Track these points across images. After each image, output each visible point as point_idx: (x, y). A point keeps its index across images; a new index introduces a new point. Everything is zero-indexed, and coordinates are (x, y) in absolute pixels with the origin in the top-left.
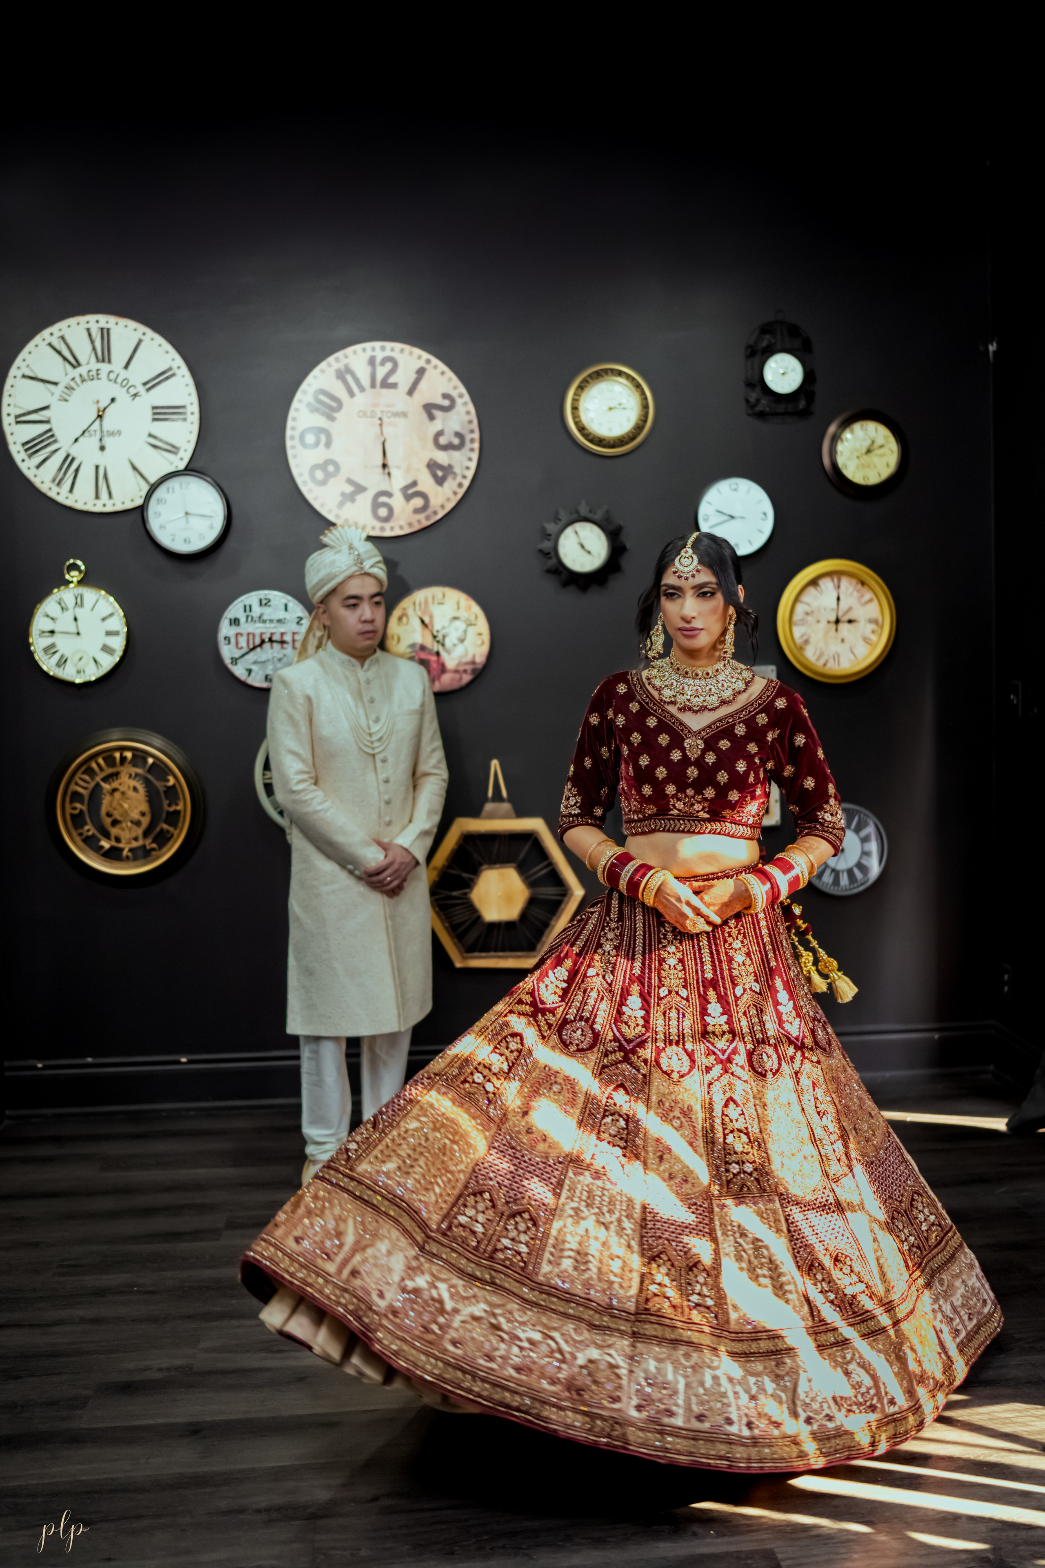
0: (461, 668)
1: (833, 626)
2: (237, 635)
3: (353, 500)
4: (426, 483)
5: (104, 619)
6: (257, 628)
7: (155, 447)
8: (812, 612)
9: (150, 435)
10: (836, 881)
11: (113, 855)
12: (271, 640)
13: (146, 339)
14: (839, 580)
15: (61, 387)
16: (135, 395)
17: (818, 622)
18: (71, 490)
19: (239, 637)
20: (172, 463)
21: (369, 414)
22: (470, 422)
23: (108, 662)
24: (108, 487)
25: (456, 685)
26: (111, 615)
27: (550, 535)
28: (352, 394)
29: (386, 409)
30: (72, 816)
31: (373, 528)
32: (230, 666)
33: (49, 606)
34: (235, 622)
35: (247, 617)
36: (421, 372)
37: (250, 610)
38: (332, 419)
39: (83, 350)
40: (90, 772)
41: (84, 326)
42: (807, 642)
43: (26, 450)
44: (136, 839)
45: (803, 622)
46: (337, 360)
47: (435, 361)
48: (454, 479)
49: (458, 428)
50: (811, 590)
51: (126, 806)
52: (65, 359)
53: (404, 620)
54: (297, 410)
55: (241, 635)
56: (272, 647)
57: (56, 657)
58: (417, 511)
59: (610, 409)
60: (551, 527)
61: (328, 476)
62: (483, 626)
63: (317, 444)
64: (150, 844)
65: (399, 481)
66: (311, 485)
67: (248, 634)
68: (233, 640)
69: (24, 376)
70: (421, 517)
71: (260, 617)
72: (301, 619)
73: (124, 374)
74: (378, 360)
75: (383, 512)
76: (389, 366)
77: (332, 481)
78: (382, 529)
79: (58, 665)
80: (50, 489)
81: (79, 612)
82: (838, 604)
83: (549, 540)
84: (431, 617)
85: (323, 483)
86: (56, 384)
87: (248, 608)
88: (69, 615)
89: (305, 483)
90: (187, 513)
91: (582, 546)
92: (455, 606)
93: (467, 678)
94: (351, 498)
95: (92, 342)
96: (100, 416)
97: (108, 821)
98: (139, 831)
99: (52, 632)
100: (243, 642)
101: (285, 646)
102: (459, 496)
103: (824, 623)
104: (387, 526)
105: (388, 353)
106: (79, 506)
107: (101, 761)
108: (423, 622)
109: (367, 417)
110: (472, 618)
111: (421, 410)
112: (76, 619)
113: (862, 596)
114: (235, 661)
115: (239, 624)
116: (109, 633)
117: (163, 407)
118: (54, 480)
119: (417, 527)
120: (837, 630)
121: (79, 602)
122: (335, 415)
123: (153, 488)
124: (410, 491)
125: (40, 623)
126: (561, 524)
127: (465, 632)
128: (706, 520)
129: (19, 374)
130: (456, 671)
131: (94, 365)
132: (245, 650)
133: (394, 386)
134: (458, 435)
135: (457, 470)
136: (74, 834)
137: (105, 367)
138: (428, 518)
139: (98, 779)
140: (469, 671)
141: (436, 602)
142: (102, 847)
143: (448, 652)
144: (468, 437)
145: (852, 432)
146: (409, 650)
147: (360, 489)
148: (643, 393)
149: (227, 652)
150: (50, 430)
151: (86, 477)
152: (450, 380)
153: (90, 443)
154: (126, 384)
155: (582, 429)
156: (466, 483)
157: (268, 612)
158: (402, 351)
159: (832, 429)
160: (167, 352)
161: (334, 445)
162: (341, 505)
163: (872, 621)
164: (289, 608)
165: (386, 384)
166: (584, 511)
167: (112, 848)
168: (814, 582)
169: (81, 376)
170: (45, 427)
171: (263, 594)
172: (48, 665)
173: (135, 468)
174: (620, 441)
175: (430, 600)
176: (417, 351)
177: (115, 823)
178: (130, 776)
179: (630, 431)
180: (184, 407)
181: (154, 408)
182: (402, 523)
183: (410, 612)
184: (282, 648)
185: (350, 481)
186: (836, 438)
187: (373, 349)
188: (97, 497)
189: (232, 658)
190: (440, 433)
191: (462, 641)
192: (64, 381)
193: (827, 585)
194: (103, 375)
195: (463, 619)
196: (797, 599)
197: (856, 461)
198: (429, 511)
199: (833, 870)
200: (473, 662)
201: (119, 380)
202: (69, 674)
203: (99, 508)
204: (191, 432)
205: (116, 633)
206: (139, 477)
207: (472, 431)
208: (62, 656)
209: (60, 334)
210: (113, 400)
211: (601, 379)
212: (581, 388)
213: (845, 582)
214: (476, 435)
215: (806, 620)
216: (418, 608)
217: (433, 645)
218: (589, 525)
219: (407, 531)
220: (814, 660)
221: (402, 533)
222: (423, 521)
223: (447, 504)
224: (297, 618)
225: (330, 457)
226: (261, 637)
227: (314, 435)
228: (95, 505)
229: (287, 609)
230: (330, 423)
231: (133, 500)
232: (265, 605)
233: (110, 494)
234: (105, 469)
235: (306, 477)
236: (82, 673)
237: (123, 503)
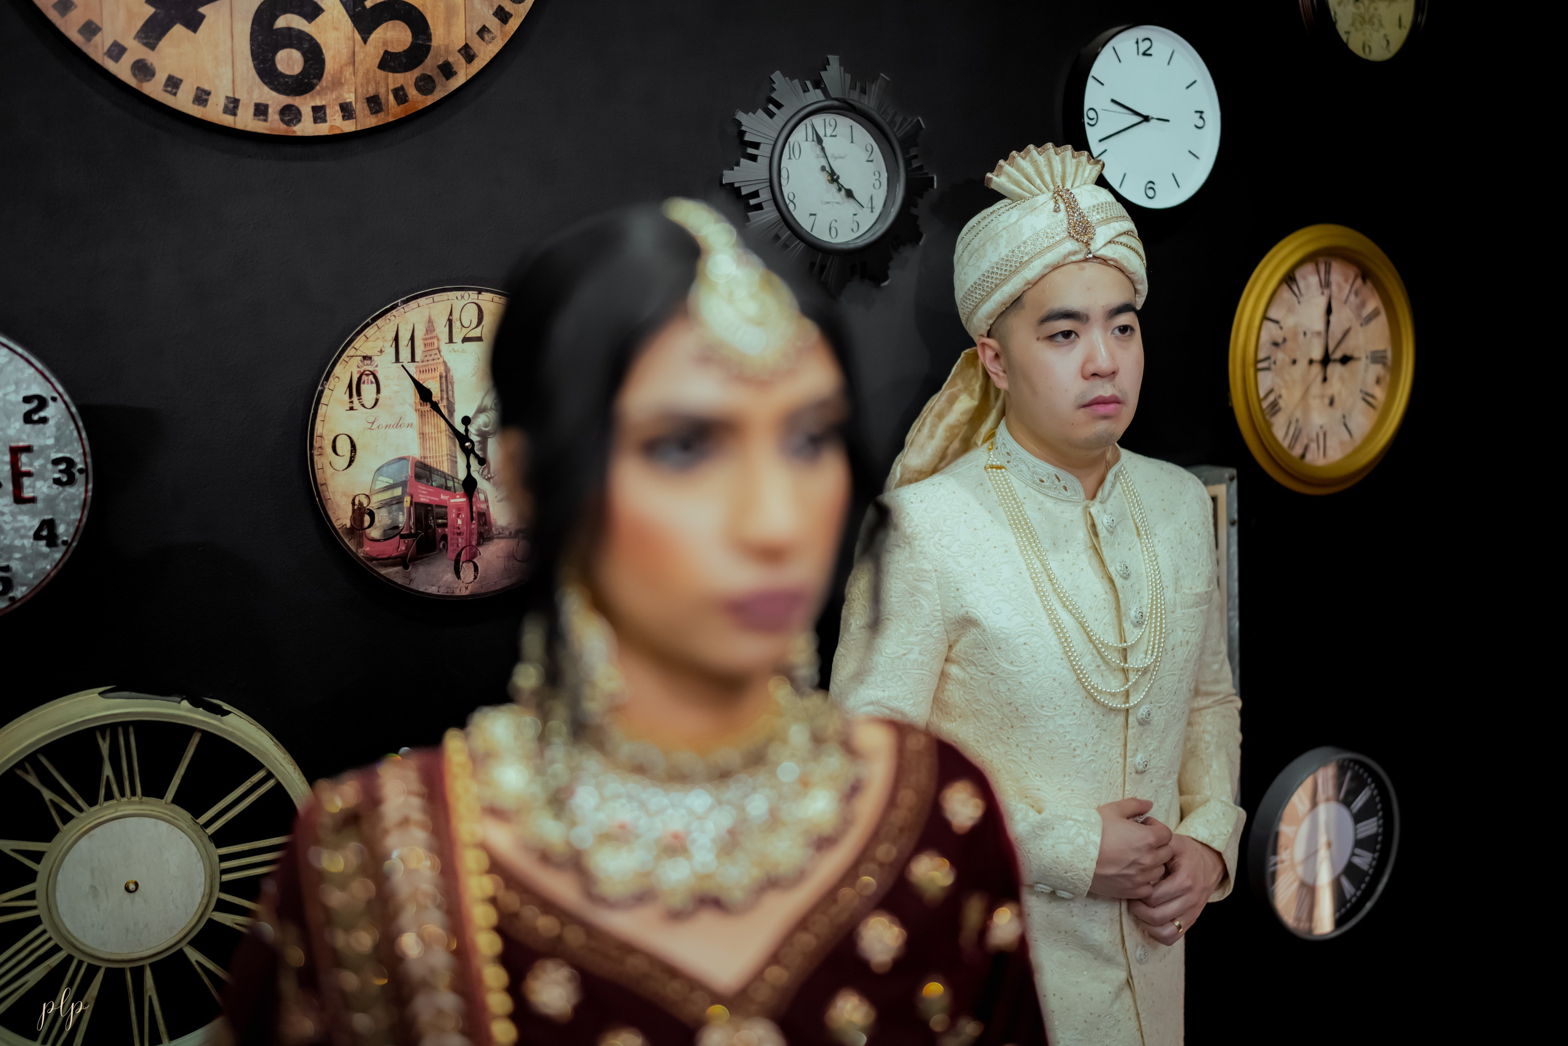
1: (1316, 369)
3: (192, 22)
8: (1285, 340)
14: (1328, 270)
17: (1295, 363)
27: (757, 146)
31: (261, 110)
42: (1276, 407)
45: (1269, 364)
50: (1287, 294)
53: (368, 390)
58: (390, 62)
60: (757, 125)
70: (407, 79)
72: (42, 403)
75: (289, 61)
78: (290, 114)
82: (1328, 323)
83: (755, 158)
84: (446, 379)
91: (833, 178)
102: (514, 24)
103: (1303, 363)
104: (305, 104)
108: (424, 394)
113: (1363, 305)
119: (393, 111)
120: (1325, 379)
126: (781, 116)
128: (1097, 121)
138: (425, 85)
141: (458, 337)
146: (383, 481)
162: (152, 33)
163: (1376, 358)
168: (1289, 277)
175: (442, 331)
182: (350, 96)
183: (385, 367)
193: (1309, 279)
196: (1262, 316)
198: (429, 66)
213: (1336, 273)
215: (1273, 359)
216: (405, 354)
217: (454, 463)
218: (844, 124)
219: (366, 120)
220: (1285, 444)
221: (349, 127)
222: (412, 92)
223: (476, 44)
224: (27, 400)
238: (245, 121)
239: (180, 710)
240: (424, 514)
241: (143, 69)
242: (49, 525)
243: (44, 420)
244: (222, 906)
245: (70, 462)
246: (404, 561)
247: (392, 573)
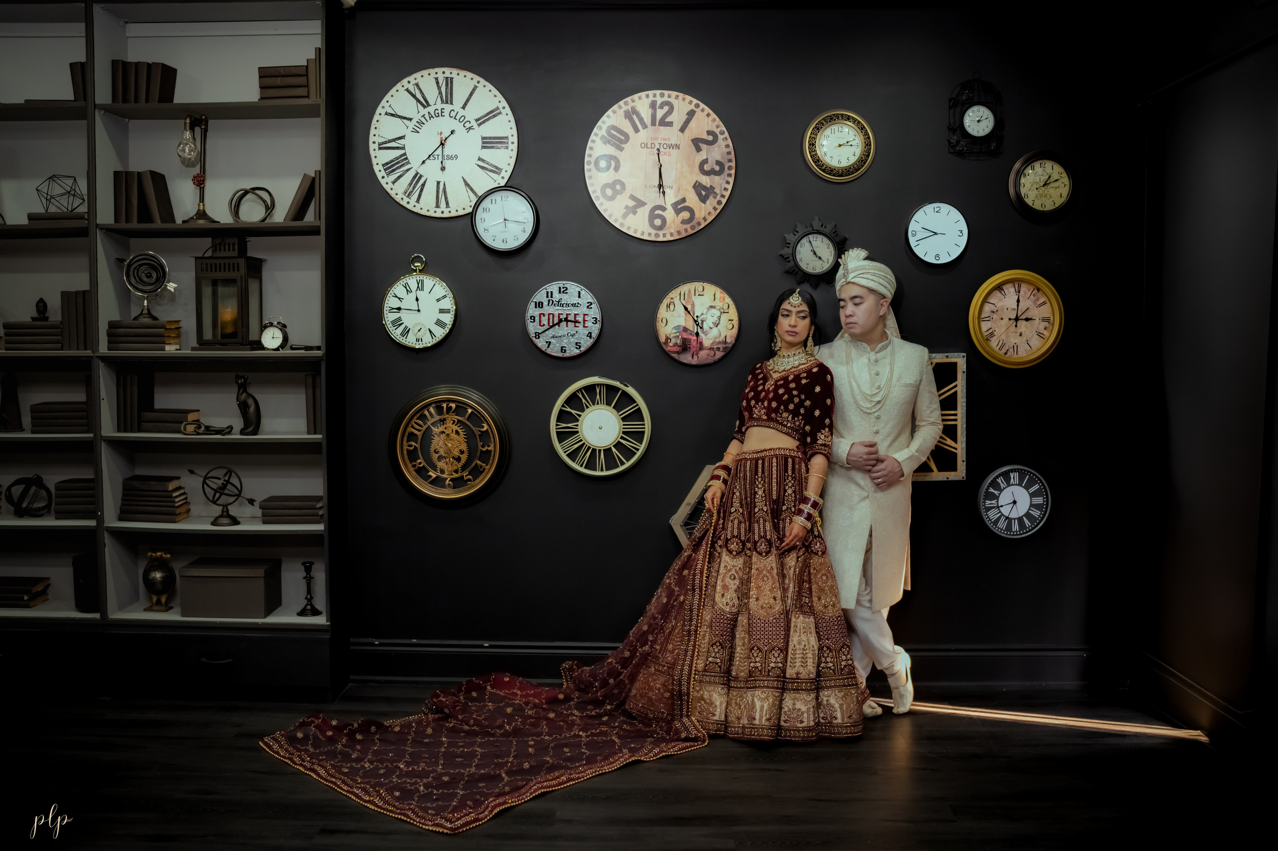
0: (715, 346)
1: (1013, 323)
2: (540, 315)
3: (635, 213)
5: (438, 300)
6: (556, 310)
7: (482, 168)
8: (997, 311)
9: (480, 159)
10: (1009, 527)
11: (437, 482)
12: (566, 320)
13: (480, 86)
14: (1019, 287)
15: (414, 122)
16: (470, 128)
17: (1002, 319)
18: (418, 201)
19: (542, 315)
20: (495, 181)
21: (649, 146)
22: (729, 153)
23: (440, 333)
24: (446, 198)
25: (711, 360)
26: (444, 297)
27: (789, 244)
28: (637, 130)
29: (663, 142)
30: (408, 450)
31: (650, 234)
32: (534, 339)
33: (398, 289)
34: (540, 305)
35: (549, 301)
36: (691, 114)
37: (552, 297)
38: (621, 149)
39: (432, 93)
40: (423, 418)
41: (433, 75)
42: (992, 335)
43: (385, 170)
44: (456, 471)
45: (989, 319)
46: (626, 104)
47: (702, 105)
48: (715, 198)
49: (719, 158)
50: (997, 294)
51: (450, 445)
52: (418, 101)
53: (672, 307)
54: (593, 141)
55: (544, 315)
56: (567, 325)
57: (402, 327)
58: (684, 222)
59: (840, 146)
60: (790, 238)
61: (616, 193)
62: (733, 313)
63: (608, 168)
64: (466, 476)
65: (671, 197)
66: (602, 200)
67: (549, 314)
68: (537, 319)
69: (386, 114)
70: (688, 226)
71: (559, 302)
72: (591, 304)
73: (462, 112)
74: (658, 104)
76: (666, 108)
77: (618, 197)
78: (657, 235)
79: (402, 334)
80: (402, 199)
81: (420, 294)
82: (1018, 305)
83: (788, 247)
84: (693, 305)
85: (612, 198)
86: (410, 119)
87: (550, 294)
88: (412, 296)
89: (598, 198)
90: (505, 220)
91: (815, 253)
92: (712, 298)
93: (719, 355)
94: (633, 210)
95: (439, 88)
96: (442, 144)
97: (435, 456)
98: (460, 465)
99: (399, 309)
100: (545, 320)
101: (577, 325)
102: (718, 211)
103: (1006, 320)
104: (661, 233)
105: (666, 99)
106: (424, 212)
107: (432, 410)
108: (686, 309)
109: (648, 148)
110: (726, 307)
111: (690, 143)
112: (417, 299)
113: (1038, 300)
114: (538, 335)
115: (542, 307)
116: (442, 311)
117: (490, 138)
118: (405, 192)
119: (684, 235)
120: (1016, 326)
121: (420, 286)
122: (623, 146)
123: (481, 200)
124: (680, 206)
125: (391, 302)
126: (798, 235)
127: (719, 318)
128: (914, 235)
129: (383, 112)
130: (711, 349)
131: (439, 106)
132: (547, 327)
133: (670, 124)
134: (718, 163)
135: (717, 191)
136: (410, 465)
137: (448, 108)
138: (693, 228)
139: (429, 423)
140: (721, 349)
141: (697, 294)
142: (431, 476)
143: (706, 334)
144: (726, 165)
145: (1033, 169)
146: (674, 331)
147: (640, 204)
148: (866, 134)
149: (532, 328)
150: (405, 154)
151: (431, 189)
152: (714, 120)
153: (435, 164)
154: (463, 120)
155: (817, 161)
156: (724, 201)
157: (565, 298)
158: (677, 97)
159: (1017, 165)
160: (495, 96)
161: (621, 169)
162: (625, 216)
163: (1044, 320)
164: (581, 296)
165: (664, 123)
166: (816, 225)
167: (437, 477)
168: (999, 287)
169: (429, 112)
170: (401, 152)
171: (561, 284)
172: (396, 333)
173: (467, 184)
174: (848, 171)
175: (693, 292)
176: (689, 98)
177: (440, 458)
178: (454, 421)
179: (855, 163)
180: (507, 138)
181: (483, 138)
182: (672, 230)
183: (676, 300)
184: (575, 326)
185: (633, 197)
186: (1020, 173)
187: (655, 96)
188: (438, 206)
189: (536, 333)
190: (705, 162)
191: (716, 325)
192: (417, 117)
193: (1010, 290)
194: (446, 113)
195: (718, 308)
196: (985, 301)
197: (1036, 192)
198: (694, 223)
199: (1007, 518)
200: (724, 342)
201: (458, 117)
202: (410, 341)
203: (438, 215)
204: (511, 157)
205: (448, 311)
206: (469, 191)
207: (730, 161)
208: (406, 327)
209: (416, 82)
210: (452, 132)
211: (833, 122)
212: (818, 129)
213: (1024, 288)
214: (733, 164)
215: (991, 317)
216: (682, 298)
217: (694, 328)
218: (820, 237)
219: (676, 237)
220: (997, 349)
221: (672, 239)
222: (689, 230)
223: (707, 217)
224: (588, 303)
225: (616, 179)
226: (559, 317)
227: (606, 161)
228: (435, 212)
229: (579, 297)
230: (619, 152)
231: (464, 209)
232: (563, 292)
233: (447, 204)
234: (444, 185)
235: (599, 193)
236: (420, 340)
237: (457, 211)
238: (646, 237)
239: (617, 384)
240: (685, 341)
241: (622, 224)
242: (590, 333)
243: (591, 308)
244: (622, 438)
245: (596, 318)
246: (678, 353)
247: (675, 356)
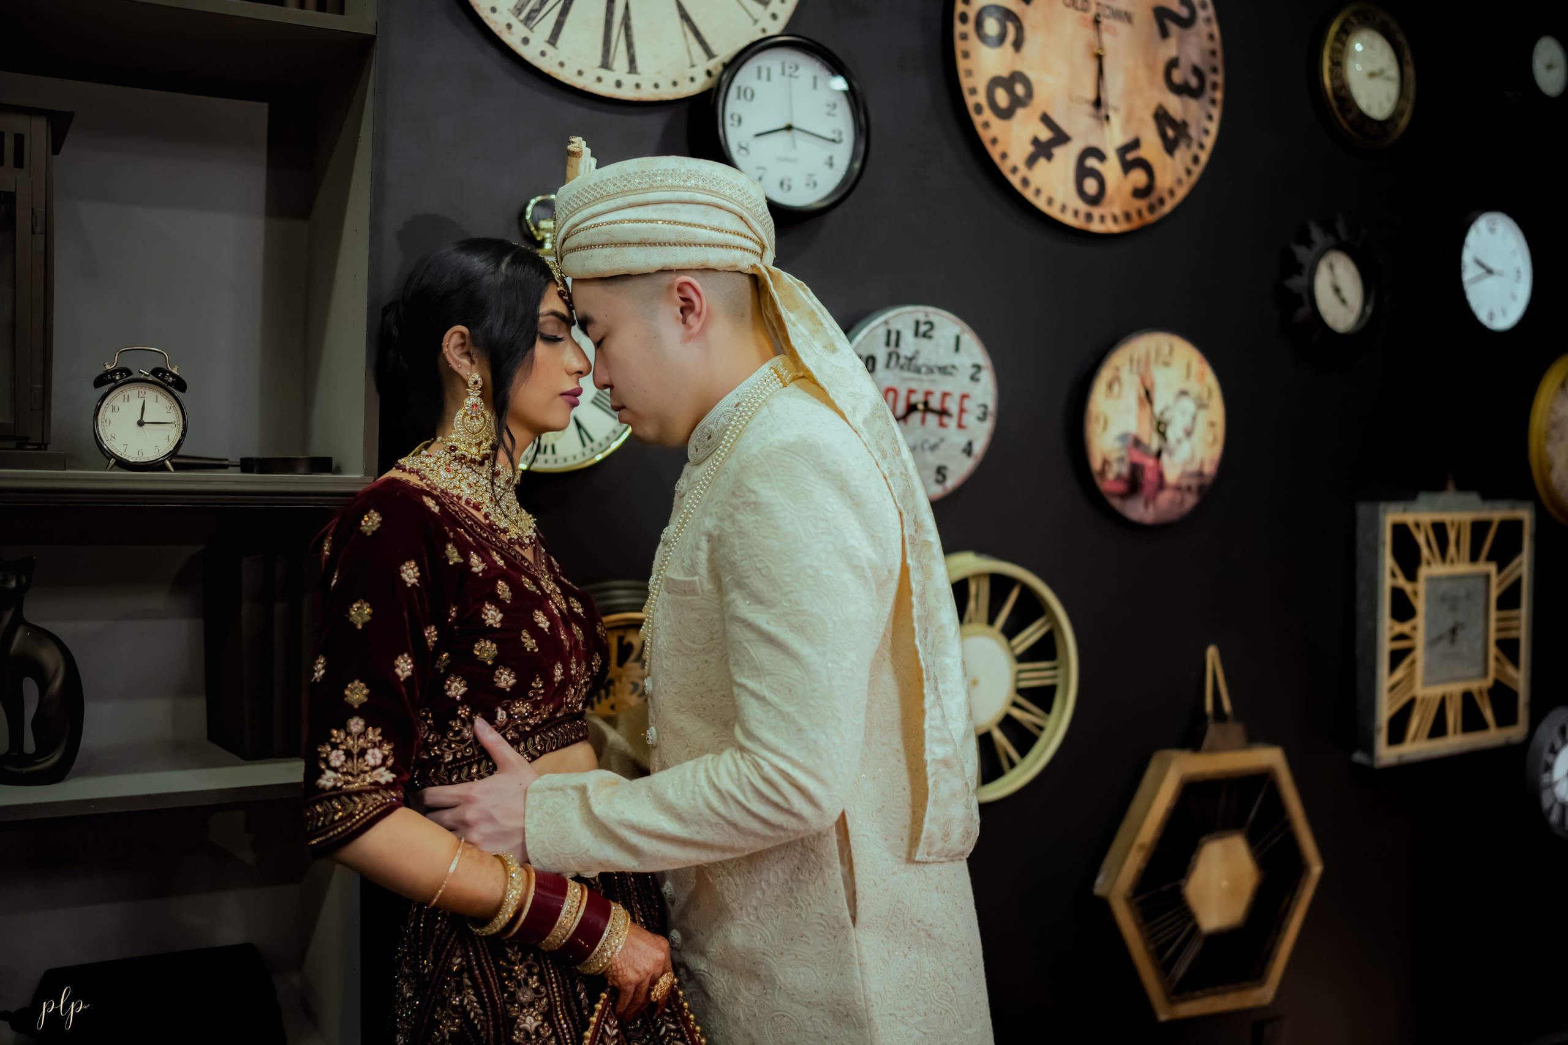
0: (1185, 483)
3: (1049, 157)
4: (1152, 148)
6: (903, 381)
12: (925, 407)
18: (553, 39)
20: (756, 21)
21: (1079, 4)
22: (1213, 53)
23: (612, 435)
24: (630, 45)
25: (1176, 513)
27: (1304, 267)
29: (1104, 2)
31: (1076, 213)
35: (890, 355)
37: (897, 344)
48: (1189, 146)
49: (1196, 60)
53: (1116, 388)
56: (923, 421)
58: (1136, 194)
59: (1371, 75)
60: (1304, 255)
61: (1017, 103)
62: (1217, 409)
63: (1002, 38)
65: (1115, 134)
66: (988, 114)
70: (1142, 204)
71: (911, 360)
72: (980, 370)
77: (1020, 112)
78: (1089, 218)
80: (509, 26)
83: (1303, 273)
84: (1155, 385)
85: (1007, 114)
87: (893, 337)
89: (979, 109)
90: (788, 126)
91: (1337, 290)
92: (1184, 371)
93: (1191, 500)
94: (1045, 150)
101: (946, 420)
102: (1194, 178)
104: (1096, 212)
106: (567, 76)
109: (1077, 9)
110: (1205, 394)
111: (1150, 15)
118: (518, 10)
119: (1136, 223)
123: (728, 68)
124: (1131, 156)
128: (1468, 272)
130: (1178, 488)
134: (1197, 71)
135: (1193, 132)
138: (1152, 209)
140: (1194, 488)
141: (1160, 360)
143: (1170, 453)
144: (1210, 78)
146: (1118, 446)
147: (1061, 138)
151: (586, 16)
156: (1204, 158)
157: (926, 351)
161: (1027, 47)
162: (1031, 161)
164: (959, 346)
166: (1339, 232)
171: (921, 313)
173: (685, 17)
174: (1383, 129)
175: (1152, 355)
179: (1391, 117)
182: (1117, 210)
183: (1126, 374)
184: (942, 425)
185: (1046, 120)
188: (606, 65)
190: (1173, 64)
191: (1189, 433)
195: (1192, 395)
198: (1153, 198)
200: (1200, 474)
203: (606, 89)
207: (1215, 70)
211: (1362, 24)
212: (1340, 35)
214: (1221, 79)
216: (1135, 367)
217: (1150, 438)
218: (1342, 258)
219: (1124, 226)
221: (1115, 230)
222: (1145, 213)
223: (1177, 190)
224: (973, 365)
225: (1018, 67)
226: (908, 398)
227: (999, 20)
228: (599, 80)
229: (957, 348)
230: (1023, 5)
231: (675, 84)
232: (925, 335)
233: (632, 61)
234: (627, 7)
235: (981, 98)
236: (549, 450)
237: (656, 86)
238: (1067, 219)
239: (1013, 571)
240: (1135, 469)
241: (1025, 182)
242: (971, 443)
243: (979, 379)
244: (1015, 704)
245: (985, 406)
246: (1124, 496)
247: (1116, 503)
